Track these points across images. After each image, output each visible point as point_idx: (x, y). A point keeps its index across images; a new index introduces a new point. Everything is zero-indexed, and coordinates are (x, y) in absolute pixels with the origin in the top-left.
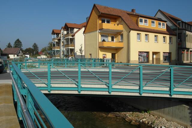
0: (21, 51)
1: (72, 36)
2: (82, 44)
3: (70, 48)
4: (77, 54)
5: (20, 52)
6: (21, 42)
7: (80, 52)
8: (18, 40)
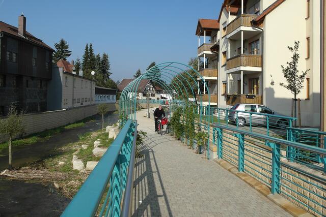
1: (255, 24)
2: (297, 44)
3: (243, 68)
4: (277, 95)
7: (287, 83)
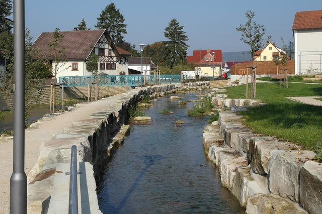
0: (107, 46)
5: (102, 51)
6: (122, 17)
8: (111, 8)
